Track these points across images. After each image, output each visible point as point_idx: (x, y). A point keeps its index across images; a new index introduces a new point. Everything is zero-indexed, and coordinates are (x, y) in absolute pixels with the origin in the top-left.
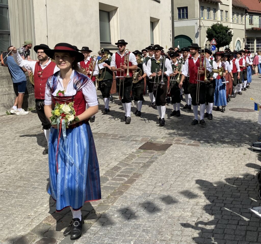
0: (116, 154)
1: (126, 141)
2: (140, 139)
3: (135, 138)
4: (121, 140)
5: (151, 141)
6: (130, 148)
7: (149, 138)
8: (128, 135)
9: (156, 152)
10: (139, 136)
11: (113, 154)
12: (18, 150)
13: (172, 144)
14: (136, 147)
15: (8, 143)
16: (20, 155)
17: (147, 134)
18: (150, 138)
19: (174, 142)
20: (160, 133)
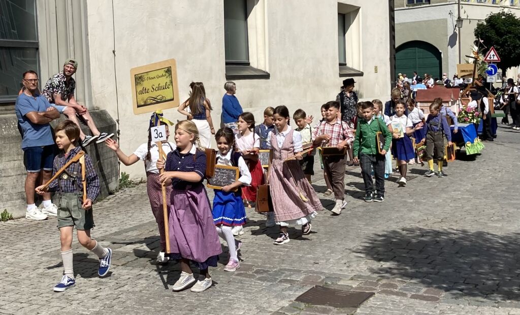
0: (244, 309)
1: (268, 281)
2: (300, 278)
3: (290, 275)
4: (259, 279)
5: (326, 283)
6: (276, 297)
7: (321, 278)
8: (274, 268)
9: (336, 310)
10: (299, 271)
11: (238, 308)
12: (41, 292)
13: (374, 294)
14: (290, 295)
15: (24, 275)
16: (45, 303)
17: (316, 268)
18: (323, 277)
19: (378, 288)
20: (348, 267)
